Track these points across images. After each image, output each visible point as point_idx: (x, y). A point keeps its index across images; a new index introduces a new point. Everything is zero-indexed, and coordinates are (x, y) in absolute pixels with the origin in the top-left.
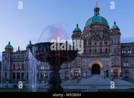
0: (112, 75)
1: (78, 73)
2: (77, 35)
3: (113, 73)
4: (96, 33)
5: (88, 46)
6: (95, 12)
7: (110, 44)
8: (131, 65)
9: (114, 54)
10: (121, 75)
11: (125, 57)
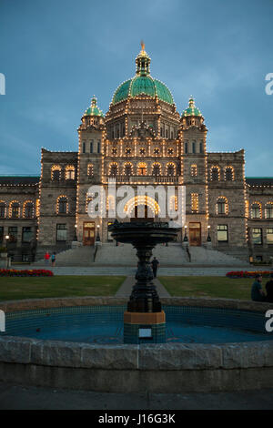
0: (186, 237)
1: (93, 229)
2: (92, 126)
3: (187, 231)
4: (142, 125)
5: (123, 158)
6: (139, 66)
7: (180, 153)
8: (233, 211)
9: (192, 180)
10: (209, 237)
11: (218, 188)
